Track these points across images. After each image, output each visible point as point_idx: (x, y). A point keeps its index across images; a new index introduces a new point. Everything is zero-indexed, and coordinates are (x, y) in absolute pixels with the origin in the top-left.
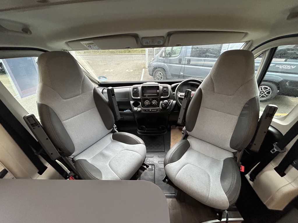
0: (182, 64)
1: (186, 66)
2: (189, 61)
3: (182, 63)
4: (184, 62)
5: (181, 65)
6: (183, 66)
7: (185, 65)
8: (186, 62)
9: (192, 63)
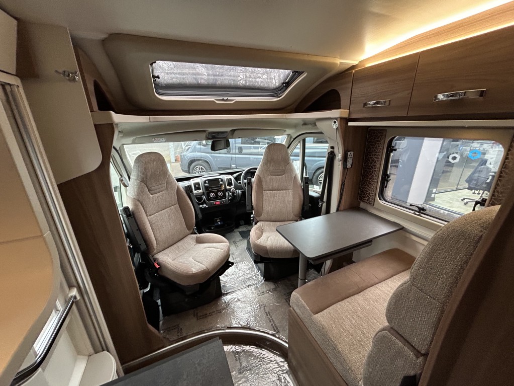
0: (232, 154)
1: (237, 156)
2: (240, 149)
3: (231, 152)
4: (234, 151)
5: (230, 156)
6: (235, 156)
7: (236, 154)
8: (237, 151)
9: (244, 151)
